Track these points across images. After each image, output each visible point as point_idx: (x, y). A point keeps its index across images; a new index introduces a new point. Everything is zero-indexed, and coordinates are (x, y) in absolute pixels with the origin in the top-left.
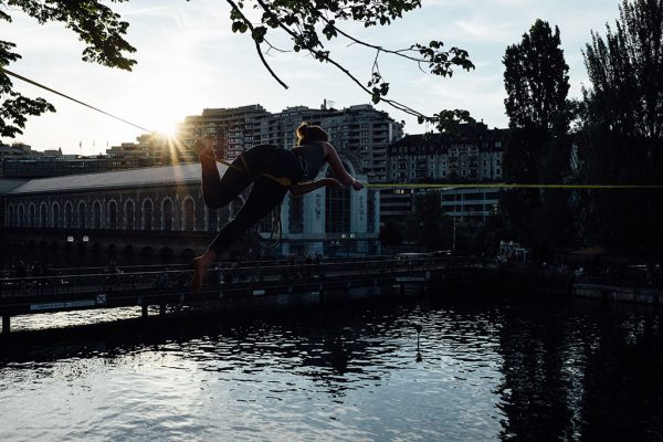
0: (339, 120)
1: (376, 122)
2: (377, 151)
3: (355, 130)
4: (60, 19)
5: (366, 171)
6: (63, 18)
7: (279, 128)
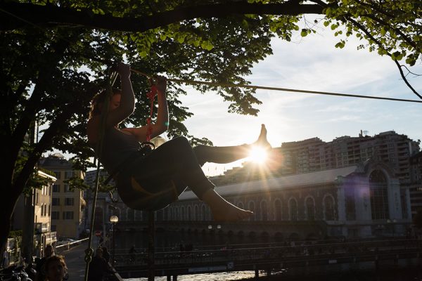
0: (372, 143)
1: (399, 142)
2: (402, 162)
3: (385, 149)
4: (213, 90)
5: (397, 175)
6: (215, 89)
7: (332, 151)
